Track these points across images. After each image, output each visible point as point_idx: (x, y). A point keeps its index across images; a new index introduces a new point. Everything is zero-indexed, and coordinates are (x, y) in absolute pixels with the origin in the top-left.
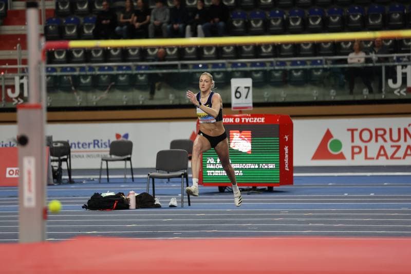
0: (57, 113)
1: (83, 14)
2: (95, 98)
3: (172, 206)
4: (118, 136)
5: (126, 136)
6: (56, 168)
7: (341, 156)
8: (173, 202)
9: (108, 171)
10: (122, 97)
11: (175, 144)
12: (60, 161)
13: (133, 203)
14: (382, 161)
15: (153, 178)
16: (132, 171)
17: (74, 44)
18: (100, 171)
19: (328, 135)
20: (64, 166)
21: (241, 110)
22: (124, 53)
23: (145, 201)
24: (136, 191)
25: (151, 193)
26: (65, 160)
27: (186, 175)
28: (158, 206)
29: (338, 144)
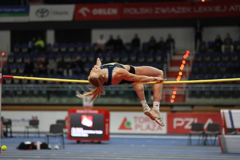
0: (6, 106)
1: (19, 63)
2: (24, 100)
3: (56, 149)
4: (33, 117)
5: (36, 117)
6: (5, 131)
7: (130, 129)
8: (57, 147)
9: (28, 133)
10: (35, 100)
11: (58, 122)
12: (7, 128)
13: (39, 147)
14: (148, 132)
15: (48, 136)
16: (39, 133)
17: (15, 77)
18: (25, 133)
19: (125, 120)
20: (9, 130)
21: (88, 108)
22: (37, 82)
23: (44, 146)
24: (40, 141)
25: (47, 142)
26: (9, 127)
27: (62, 136)
28: (50, 149)
29: (129, 124)
